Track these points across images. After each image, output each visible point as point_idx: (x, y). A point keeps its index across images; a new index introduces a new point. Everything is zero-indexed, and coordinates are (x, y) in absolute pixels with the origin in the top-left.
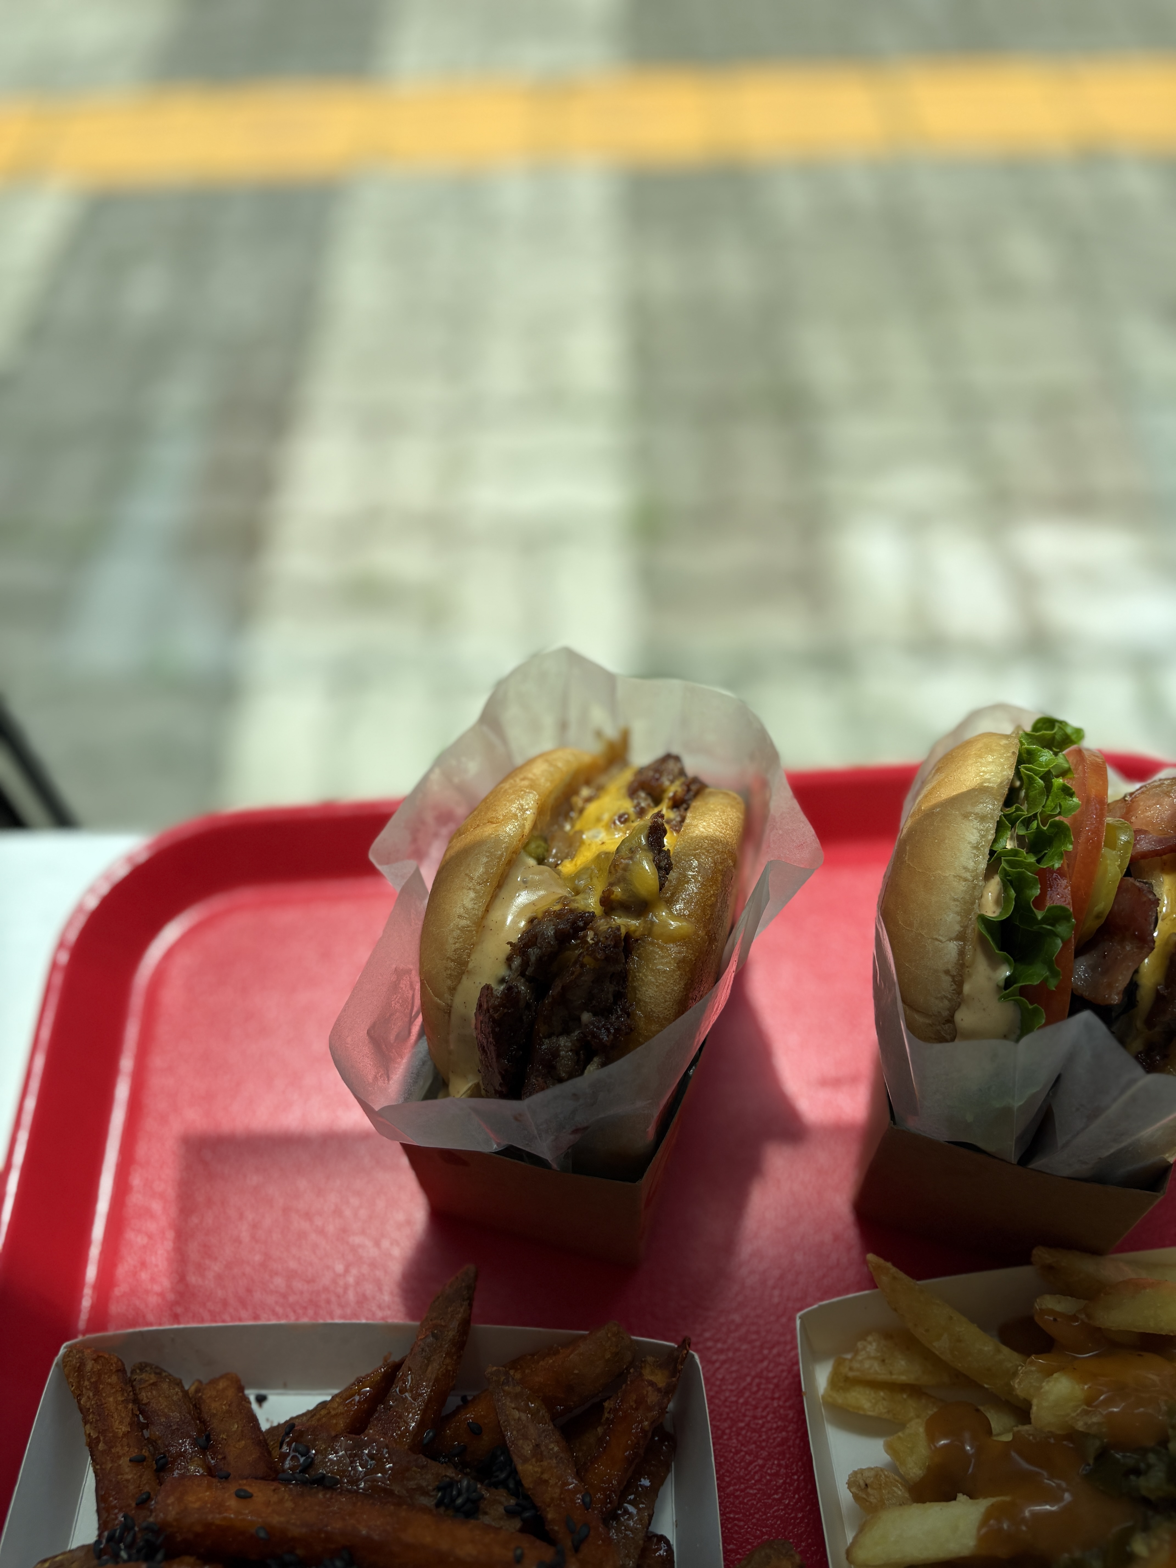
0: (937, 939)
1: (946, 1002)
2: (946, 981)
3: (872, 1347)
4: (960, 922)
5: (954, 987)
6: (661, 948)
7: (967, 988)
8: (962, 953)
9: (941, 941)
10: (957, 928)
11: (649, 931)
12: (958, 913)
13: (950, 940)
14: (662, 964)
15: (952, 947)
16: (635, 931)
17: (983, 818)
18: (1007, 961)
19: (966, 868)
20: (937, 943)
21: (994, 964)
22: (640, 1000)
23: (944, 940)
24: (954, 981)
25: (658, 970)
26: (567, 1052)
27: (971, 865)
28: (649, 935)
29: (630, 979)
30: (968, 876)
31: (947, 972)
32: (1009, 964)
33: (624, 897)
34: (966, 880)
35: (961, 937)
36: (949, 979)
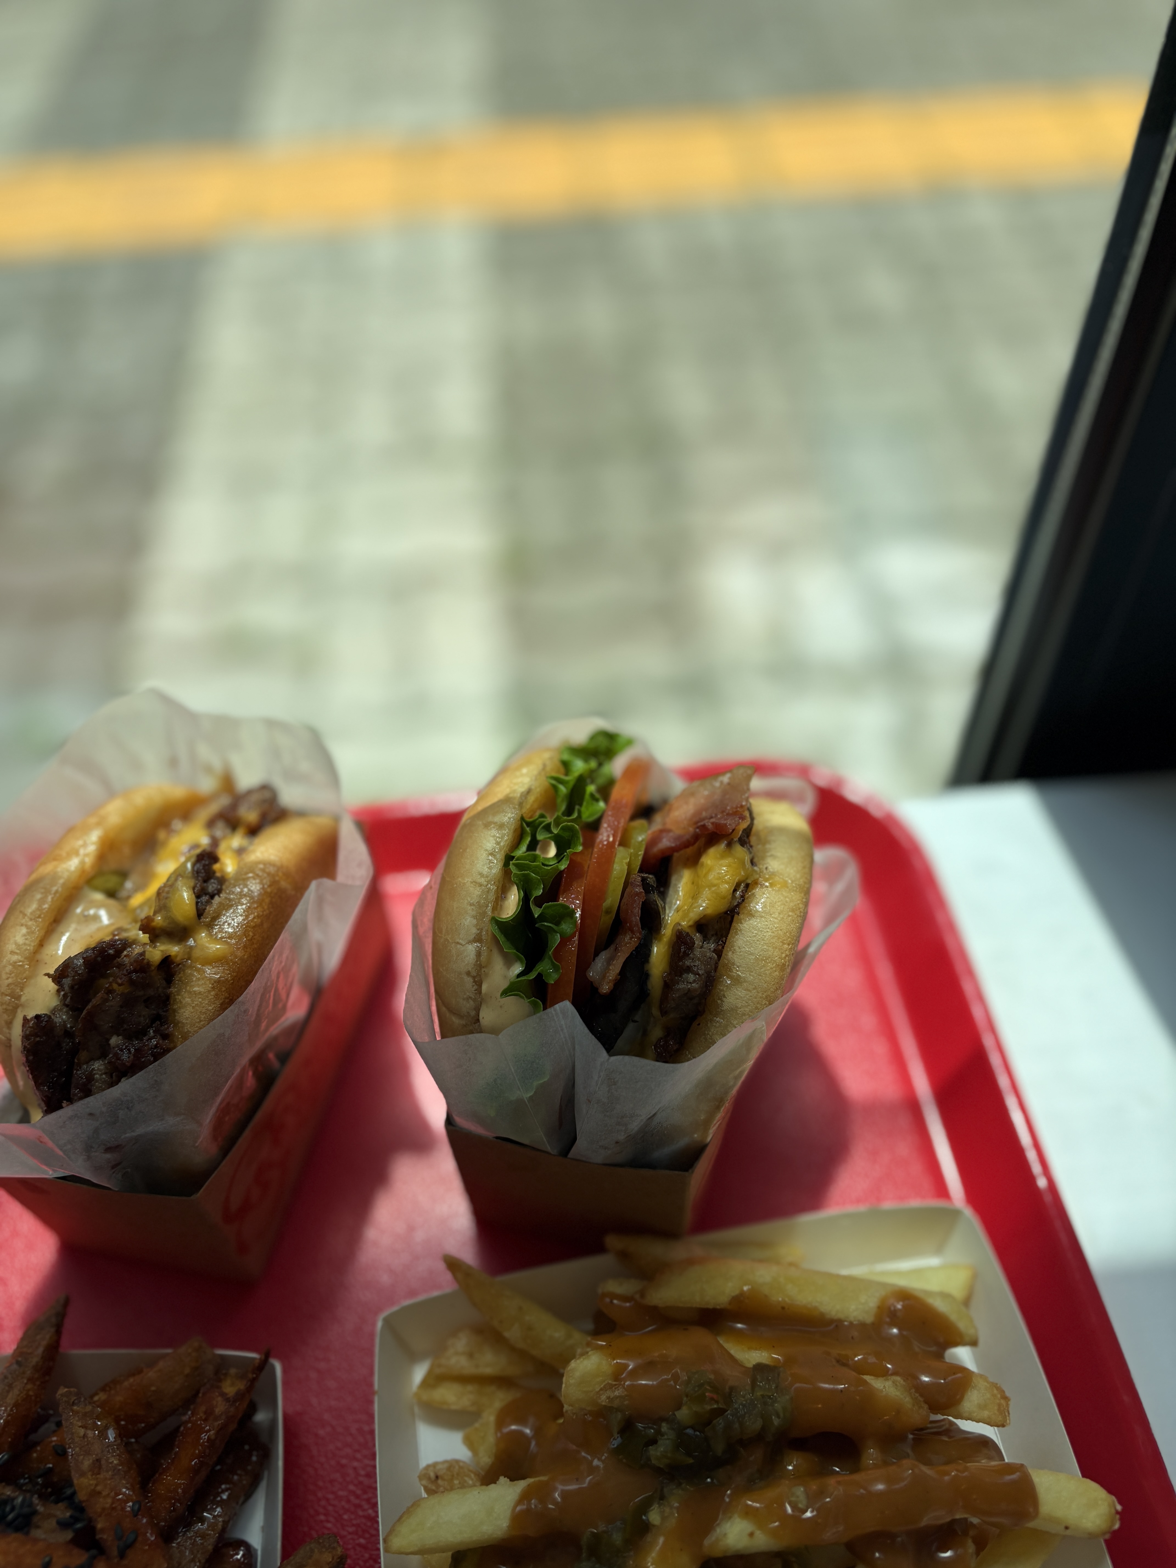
0: (458, 943)
1: (472, 1002)
3: (461, 1343)
4: (477, 925)
5: (476, 987)
6: (198, 970)
7: (484, 987)
8: (479, 954)
10: (474, 931)
11: (189, 954)
12: (474, 917)
13: (469, 942)
14: (199, 986)
15: (471, 949)
16: (176, 956)
17: (501, 826)
18: (519, 959)
19: (481, 875)
20: (459, 946)
21: (509, 962)
22: (179, 1022)
23: (463, 943)
24: (475, 982)
25: (195, 991)
27: (485, 870)
28: (189, 958)
29: (172, 1002)
30: (482, 881)
31: (468, 973)
32: (522, 962)
33: (165, 924)
34: (481, 885)
35: (478, 939)
36: (470, 980)
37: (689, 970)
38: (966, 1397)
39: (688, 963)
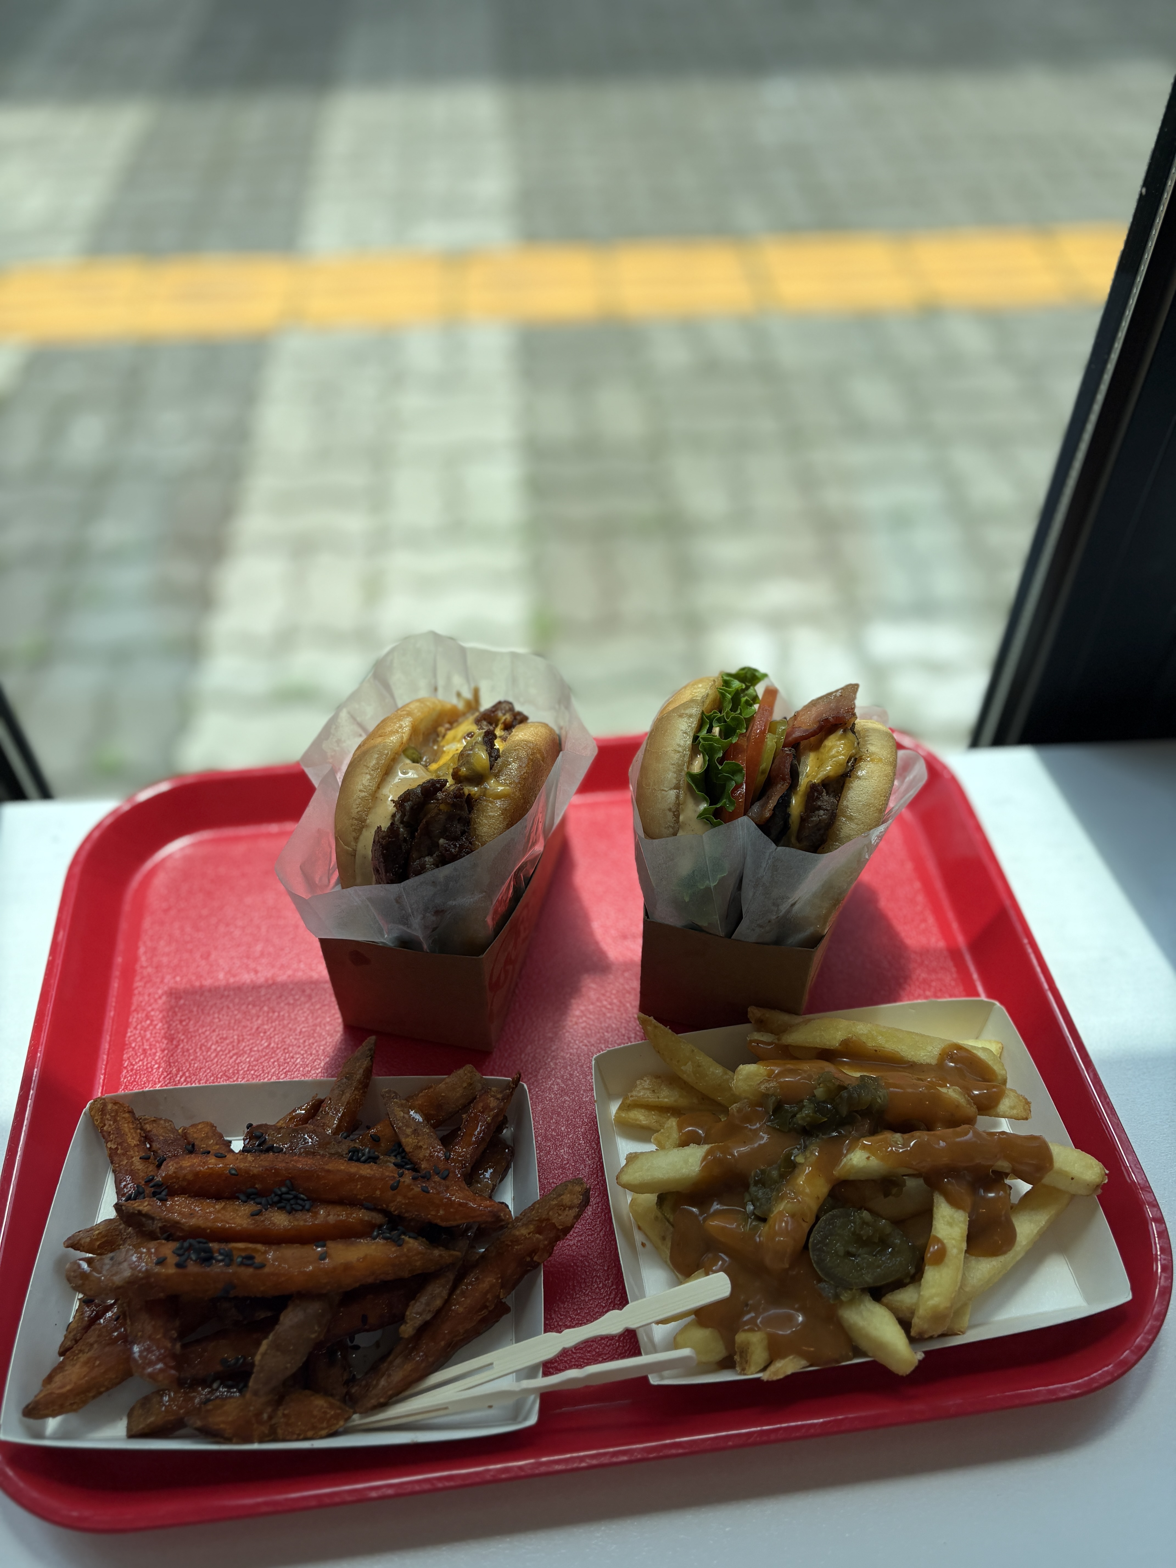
0: (663, 790)
1: (671, 830)
2: (670, 815)
3: (647, 1083)
4: (677, 778)
5: (675, 819)
6: (491, 802)
7: (681, 818)
8: (678, 797)
9: (665, 791)
10: (675, 781)
11: (484, 793)
12: (675, 772)
13: (671, 789)
14: (492, 812)
15: (673, 793)
16: (475, 795)
17: (690, 716)
18: (705, 800)
19: (679, 745)
20: (663, 792)
21: (697, 801)
22: (478, 835)
23: (667, 789)
24: (674, 815)
25: (489, 816)
26: (431, 865)
27: (682, 743)
28: (484, 795)
29: (472, 824)
30: (680, 749)
31: (670, 810)
32: (707, 801)
33: (468, 773)
34: (679, 752)
35: (677, 787)
36: (671, 814)
37: (819, 808)
38: (1001, 1102)
39: (819, 803)
